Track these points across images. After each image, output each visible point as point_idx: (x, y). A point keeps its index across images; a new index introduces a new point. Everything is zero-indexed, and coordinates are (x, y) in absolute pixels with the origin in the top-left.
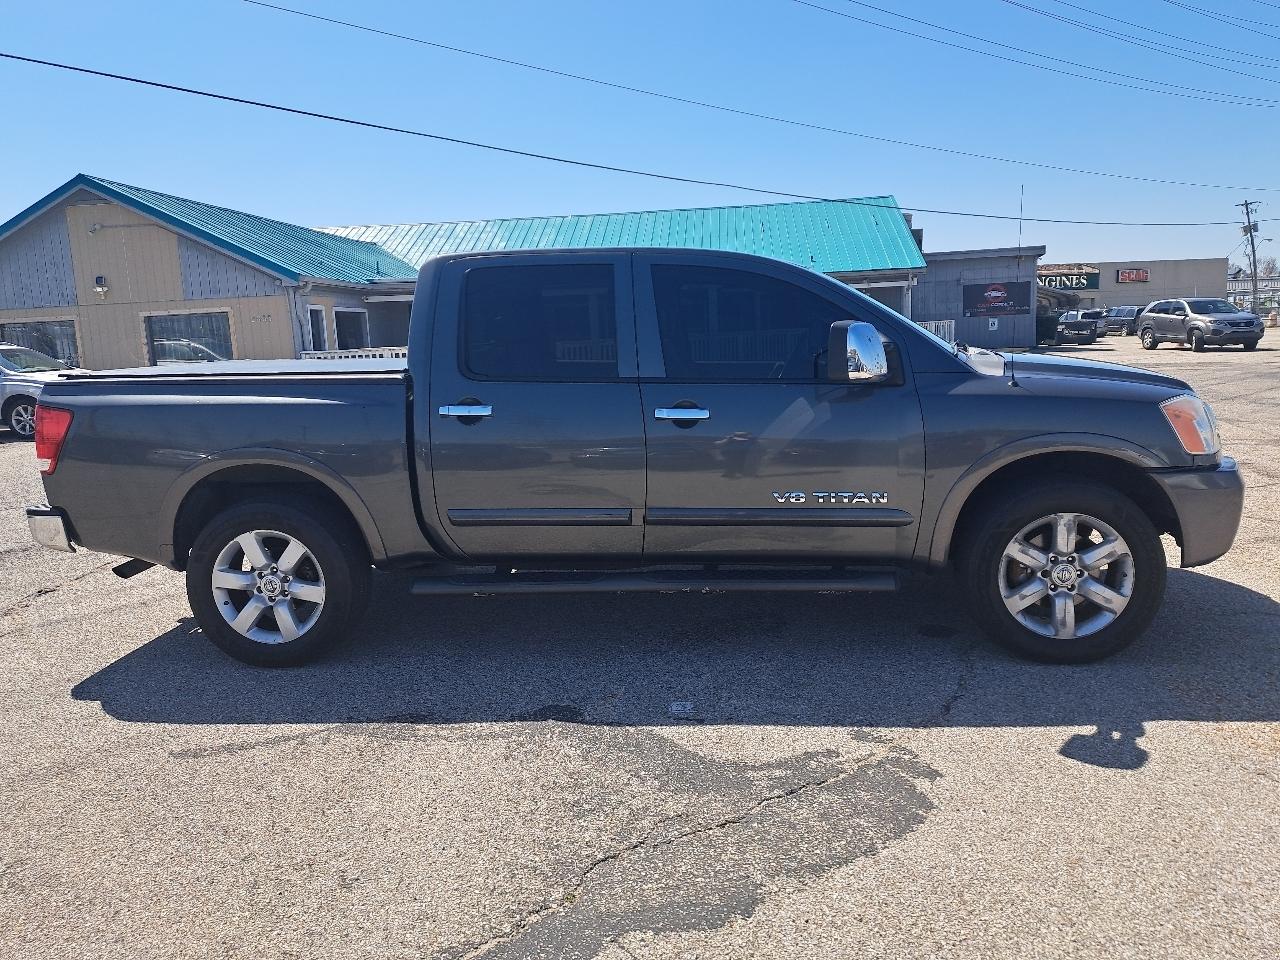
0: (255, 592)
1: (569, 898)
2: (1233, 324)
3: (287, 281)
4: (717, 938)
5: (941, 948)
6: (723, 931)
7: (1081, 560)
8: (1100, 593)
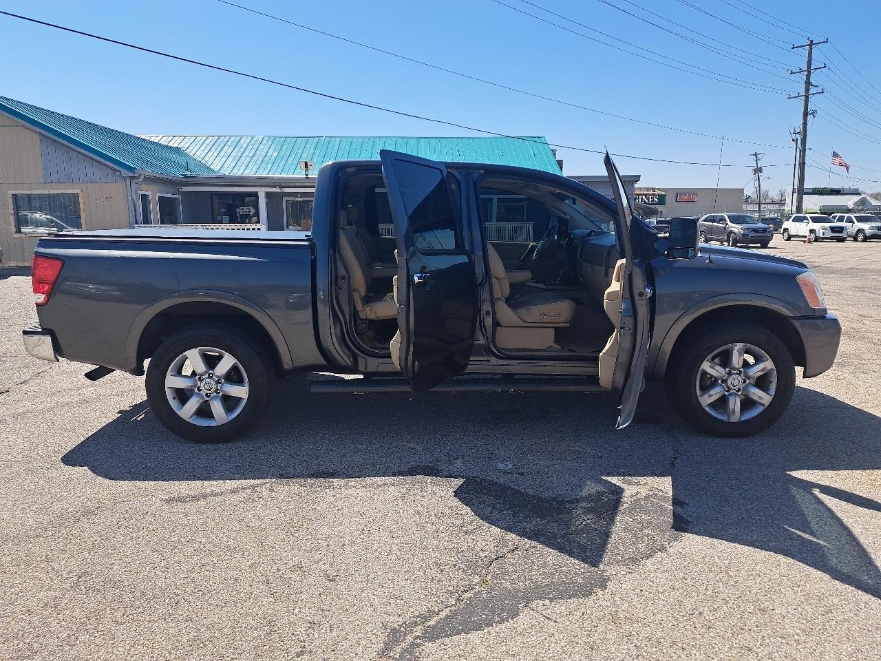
0: (196, 390)
1: (484, 582)
2: (756, 231)
3: (125, 173)
4: (590, 601)
5: (727, 602)
6: (593, 597)
7: (745, 373)
8: (756, 393)
